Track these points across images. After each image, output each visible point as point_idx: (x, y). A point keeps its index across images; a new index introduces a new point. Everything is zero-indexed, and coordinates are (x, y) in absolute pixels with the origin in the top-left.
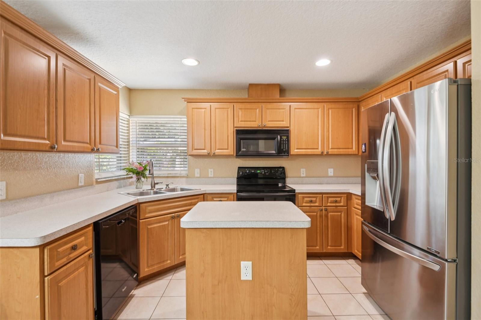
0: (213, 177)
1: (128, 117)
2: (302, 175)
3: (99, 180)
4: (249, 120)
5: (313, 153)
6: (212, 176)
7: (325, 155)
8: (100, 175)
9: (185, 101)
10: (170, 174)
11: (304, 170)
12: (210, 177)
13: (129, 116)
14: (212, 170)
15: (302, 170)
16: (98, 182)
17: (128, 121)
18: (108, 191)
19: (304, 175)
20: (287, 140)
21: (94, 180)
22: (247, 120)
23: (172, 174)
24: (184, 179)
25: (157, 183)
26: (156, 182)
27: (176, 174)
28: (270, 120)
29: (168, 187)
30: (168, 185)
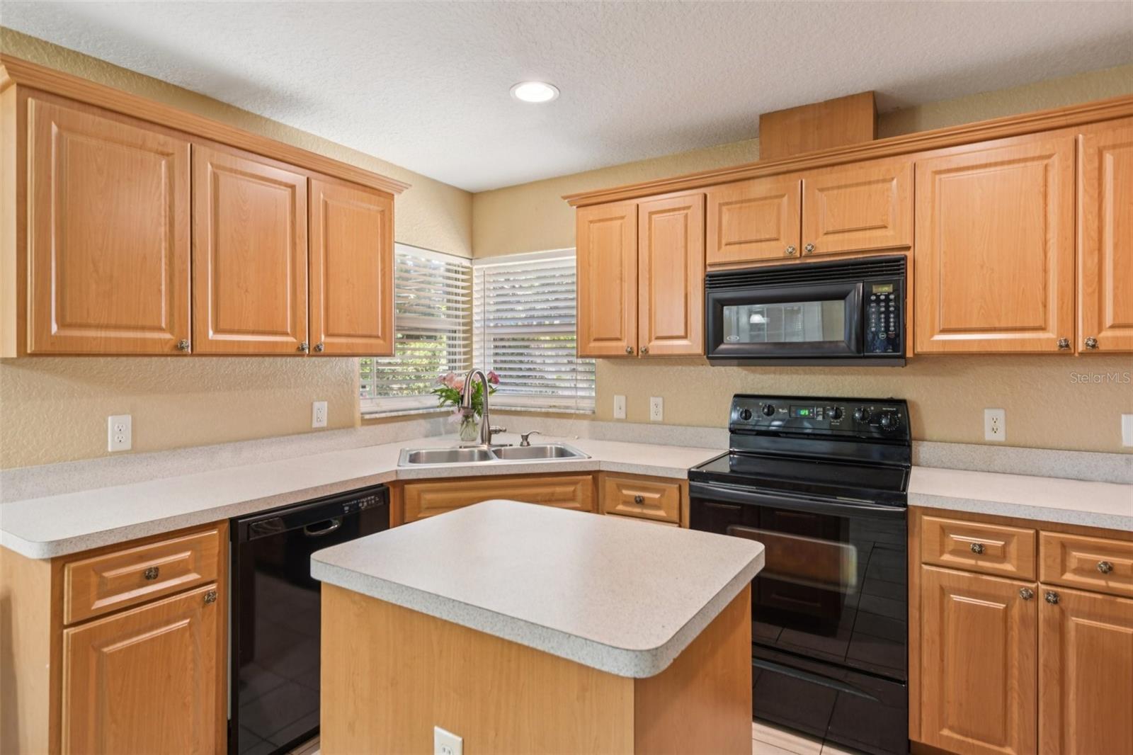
0: (662, 423)
1: (466, 263)
2: (989, 436)
3: (367, 417)
4: (754, 238)
5: (1019, 349)
6: (660, 418)
7: (1081, 354)
8: (377, 404)
9: (572, 206)
10: (555, 406)
11: (1000, 414)
12: (655, 423)
13: (471, 259)
14: (660, 400)
15: (988, 414)
16: (366, 422)
17: (469, 272)
18: (396, 442)
19: (1000, 437)
20: (892, 297)
21: (358, 416)
22: (749, 238)
23: (559, 407)
24: (585, 424)
25: (496, 432)
26: (492, 428)
27: (567, 407)
28: (831, 229)
29: (525, 443)
30: (527, 436)
